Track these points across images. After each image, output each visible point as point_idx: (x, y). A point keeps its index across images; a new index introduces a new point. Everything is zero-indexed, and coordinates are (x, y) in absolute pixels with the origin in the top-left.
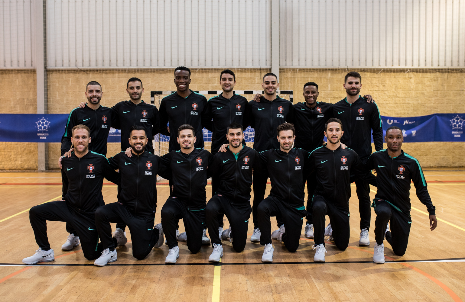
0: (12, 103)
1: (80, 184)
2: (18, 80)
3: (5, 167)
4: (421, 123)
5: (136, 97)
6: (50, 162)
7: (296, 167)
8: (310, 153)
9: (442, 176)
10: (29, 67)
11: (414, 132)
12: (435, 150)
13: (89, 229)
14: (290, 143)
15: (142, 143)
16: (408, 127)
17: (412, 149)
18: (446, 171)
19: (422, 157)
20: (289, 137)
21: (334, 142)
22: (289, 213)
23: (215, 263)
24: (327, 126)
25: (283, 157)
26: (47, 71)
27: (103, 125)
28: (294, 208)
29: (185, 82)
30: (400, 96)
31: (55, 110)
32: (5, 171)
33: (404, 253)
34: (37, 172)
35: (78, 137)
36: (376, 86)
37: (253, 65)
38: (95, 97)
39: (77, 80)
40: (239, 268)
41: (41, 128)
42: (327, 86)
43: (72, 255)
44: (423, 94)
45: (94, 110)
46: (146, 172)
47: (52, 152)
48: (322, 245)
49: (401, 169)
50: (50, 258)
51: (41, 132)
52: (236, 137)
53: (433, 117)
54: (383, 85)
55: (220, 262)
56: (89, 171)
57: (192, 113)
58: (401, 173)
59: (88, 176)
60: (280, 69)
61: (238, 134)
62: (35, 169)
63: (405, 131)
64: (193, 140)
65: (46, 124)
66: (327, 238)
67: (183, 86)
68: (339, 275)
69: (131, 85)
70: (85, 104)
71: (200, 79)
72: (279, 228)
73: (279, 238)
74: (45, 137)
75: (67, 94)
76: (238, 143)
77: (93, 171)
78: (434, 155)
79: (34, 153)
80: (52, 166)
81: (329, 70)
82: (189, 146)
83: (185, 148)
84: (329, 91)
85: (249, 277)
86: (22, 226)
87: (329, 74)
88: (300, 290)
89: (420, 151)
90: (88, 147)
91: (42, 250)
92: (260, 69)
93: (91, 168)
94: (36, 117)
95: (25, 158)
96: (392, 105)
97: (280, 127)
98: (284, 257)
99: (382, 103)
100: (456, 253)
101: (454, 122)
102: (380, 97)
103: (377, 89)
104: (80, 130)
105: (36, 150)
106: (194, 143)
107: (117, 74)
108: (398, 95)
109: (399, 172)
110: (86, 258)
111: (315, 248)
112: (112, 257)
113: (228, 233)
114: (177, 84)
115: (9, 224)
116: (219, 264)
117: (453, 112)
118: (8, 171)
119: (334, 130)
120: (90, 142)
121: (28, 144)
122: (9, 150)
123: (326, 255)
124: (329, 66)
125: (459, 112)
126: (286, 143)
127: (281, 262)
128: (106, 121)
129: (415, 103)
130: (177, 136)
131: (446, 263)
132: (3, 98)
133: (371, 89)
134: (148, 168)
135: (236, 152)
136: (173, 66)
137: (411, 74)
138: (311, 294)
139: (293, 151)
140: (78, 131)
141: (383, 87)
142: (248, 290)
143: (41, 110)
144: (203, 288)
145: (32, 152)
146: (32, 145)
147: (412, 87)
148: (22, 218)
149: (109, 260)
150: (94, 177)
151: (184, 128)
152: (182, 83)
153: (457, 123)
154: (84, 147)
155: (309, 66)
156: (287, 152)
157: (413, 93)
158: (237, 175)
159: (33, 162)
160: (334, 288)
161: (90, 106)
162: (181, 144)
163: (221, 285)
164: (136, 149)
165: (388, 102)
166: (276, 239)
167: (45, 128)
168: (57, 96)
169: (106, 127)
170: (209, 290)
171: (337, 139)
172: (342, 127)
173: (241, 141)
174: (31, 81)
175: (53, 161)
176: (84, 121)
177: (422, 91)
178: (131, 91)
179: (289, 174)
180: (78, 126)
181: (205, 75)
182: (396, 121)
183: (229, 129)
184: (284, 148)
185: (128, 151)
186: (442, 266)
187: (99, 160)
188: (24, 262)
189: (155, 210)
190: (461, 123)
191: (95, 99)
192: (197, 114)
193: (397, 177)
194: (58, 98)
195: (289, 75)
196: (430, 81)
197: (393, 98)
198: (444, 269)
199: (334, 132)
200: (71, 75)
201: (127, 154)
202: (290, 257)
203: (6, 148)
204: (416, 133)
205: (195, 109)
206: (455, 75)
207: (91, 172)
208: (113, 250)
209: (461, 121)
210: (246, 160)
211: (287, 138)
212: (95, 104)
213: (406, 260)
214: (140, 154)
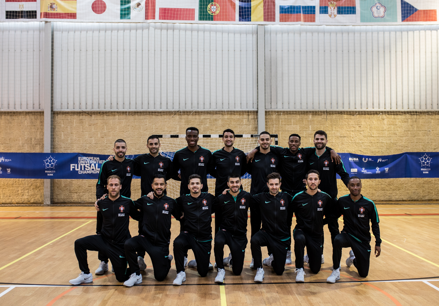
0: (21, 143)
1: (113, 221)
2: (27, 121)
3: (13, 201)
4: (393, 161)
5: (155, 152)
6: (55, 197)
7: (281, 208)
8: (293, 197)
9: (412, 209)
10: (37, 109)
11: (387, 169)
12: (407, 185)
13: (120, 257)
14: (276, 189)
15: (161, 188)
16: (381, 165)
17: (386, 184)
18: (416, 204)
19: (395, 191)
20: (276, 184)
21: (313, 189)
22: (275, 244)
23: (220, 284)
24: (307, 176)
25: (271, 199)
26: (54, 113)
27: (127, 174)
28: (279, 239)
29: (195, 140)
30: (375, 136)
31: (60, 149)
32: (14, 205)
33: (367, 275)
34: (43, 206)
35: (112, 185)
36: (352, 127)
37: (241, 108)
38: (121, 152)
39: (81, 122)
40: (239, 287)
41: (48, 165)
42: (309, 127)
43: (105, 278)
44: (396, 134)
45: (120, 162)
46: (163, 211)
47: (56, 188)
48: (302, 269)
49: (362, 210)
50: (89, 280)
51: (48, 169)
52: (235, 184)
53: (403, 156)
54: (359, 126)
55: (224, 282)
56: (121, 211)
57: (200, 164)
58: (362, 213)
59: (119, 215)
60: (266, 112)
61: (237, 182)
62: (41, 203)
63: (379, 168)
64: (200, 186)
65: (53, 162)
66: (306, 263)
67: (193, 143)
68: (315, 292)
69: (150, 142)
70: (113, 158)
71: (193, 120)
72: (270, 255)
73: (269, 264)
74: (52, 174)
75: (71, 134)
76: (237, 189)
77: (123, 211)
78: (406, 189)
79: (40, 188)
80: (56, 201)
81: (310, 112)
82: (198, 191)
83: (194, 193)
84: (310, 131)
85: (247, 293)
86: (53, 255)
87: (310, 116)
88: (286, 302)
89: (394, 185)
90: (119, 193)
91: (84, 273)
92: (248, 112)
93: (122, 209)
94: (43, 156)
95: (32, 193)
96: (367, 144)
97: (269, 176)
98: (273, 279)
99: (358, 142)
100: (408, 275)
101: (422, 160)
102: (356, 137)
103: (353, 129)
104: (114, 179)
105: (42, 186)
106: (201, 189)
107: (117, 116)
108: (372, 135)
109: (360, 212)
110: (117, 280)
111: (296, 271)
112: (137, 280)
113: (228, 261)
114: (188, 141)
115: (42, 254)
116: (223, 284)
117: (422, 151)
118: (16, 205)
119: (313, 180)
120: (121, 188)
121: (34, 180)
122: (17, 186)
123: (305, 276)
124: (310, 109)
125: (427, 151)
126: (274, 189)
127: (271, 282)
128: (130, 171)
129: (388, 142)
130: (188, 183)
131: (399, 282)
132: (12, 137)
133: (348, 130)
134: (165, 208)
135: (235, 195)
136: (169, 109)
137: (384, 116)
138: (294, 304)
139: (280, 195)
140: (112, 180)
141: (359, 128)
142: (248, 302)
143: (47, 149)
144: (214, 301)
145: (38, 188)
146: (38, 181)
147: (385, 128)
148: (51, 249)
149: (136, 283)
150: (124, 216)
151: (194, 177)
152: (192, 141)
153: (425, 161)
154: (115, 193)
155: (292, 109)
156: (275, 195)
157: (386, 133)
158: (236, 213)
159: (39, 197)
160: (311, 301)
161: (117, 158)
162: (191, 190)
163: (226, 299)
164: (157, 193)
165: (363, 141)
166: (266, 265)
167: (52, 165)
168: (62, 136)
169: (130, 175)
170: (218, 303)
171: (315, 186)
172: (319, 177)
173: (239, 187)
174: (38, 122)
175: (57, 196)
176: (112, 171)
177: (395, 132)
178: (151, 147)
179: (275, 213)
180: (112, 176)
181: (197, 117)
182: (370, 159)
183: (229, 178)
184: (272, 193)
185: (151, 195)
186: (395, 285)
187: (128, 202)
188: (71, 283)
189: (170, 241)
190: (429, 161)
191: (121, 154)
192: (203, 165)
193: (359, 216)
194: (63, 137)
195: (274, 116)
196: (401, 122)
197: (369, 138)
198: (396, 287)
199: (313, 181)
200: (76, 116)
201: (150, 197)
202: (278, 278)
203: (14, 184)
204: (389, 170)
205: (202, 161)
206: (423, 116)
207: (122, 211)
208: (139, 275)
209: (428, 159)
210: (243, 201)
211: (274, 185)
212: (120, 157)
213: (368, 280)
214: (160, 197)
